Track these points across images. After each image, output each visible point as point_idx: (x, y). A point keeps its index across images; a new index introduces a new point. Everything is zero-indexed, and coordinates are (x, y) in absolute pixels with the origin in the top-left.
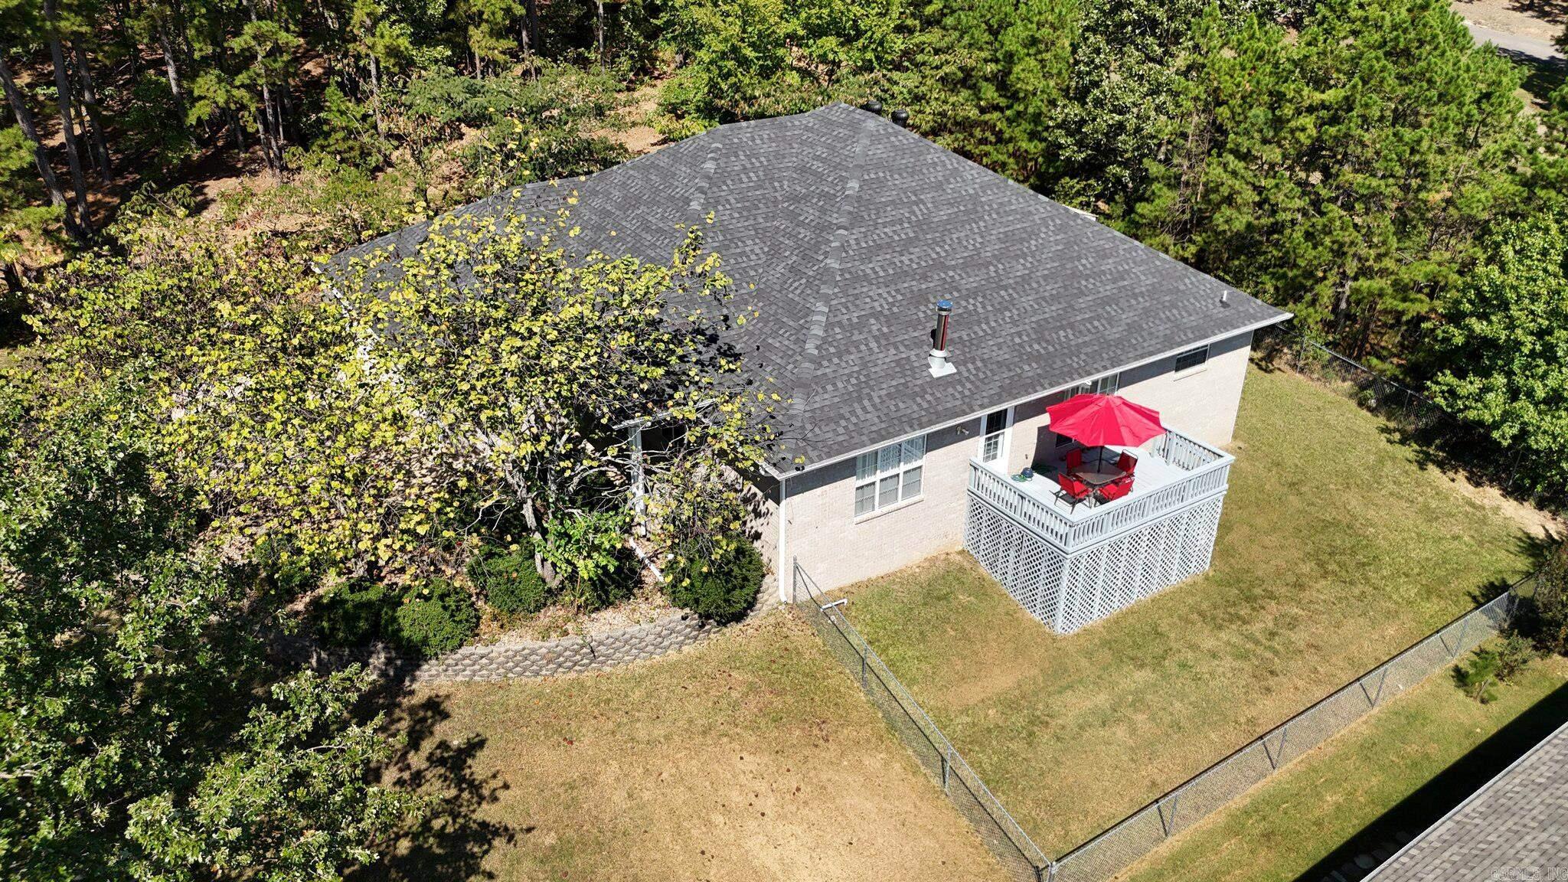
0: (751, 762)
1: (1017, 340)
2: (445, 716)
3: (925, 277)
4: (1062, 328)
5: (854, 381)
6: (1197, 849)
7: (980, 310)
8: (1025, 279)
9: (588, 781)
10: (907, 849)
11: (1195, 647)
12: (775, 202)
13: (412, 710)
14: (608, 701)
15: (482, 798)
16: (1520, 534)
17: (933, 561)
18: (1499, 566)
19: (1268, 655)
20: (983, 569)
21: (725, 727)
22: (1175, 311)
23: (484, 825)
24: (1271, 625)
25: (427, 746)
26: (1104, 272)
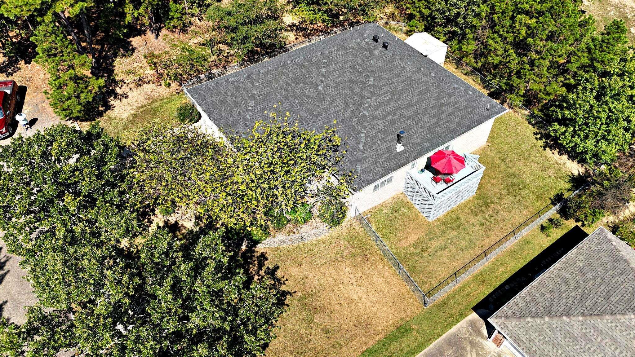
0: (348, 269)
1: (423, 134)
2: (267, 259)
3: (395, 114)
4: (436, 127)
5: (374, 157)
6: (464, 287)
7: (412, 124)
8: (426, 110)
9: (307, 277)
10: (390, 292)
11: (468, 222)
12: (345, 82)
13: (258, 257)
14: (308, 252)
15: (281, 284)
16: (570, 174)
17: (394, 197)
18: (561, 187)
19: (489, 224)
20: (409, 199)
21: (340, 259)
22: (472, 115)
23: (283, 291)
24: (491, 213)
25: (264, 268)
26: (450, 103)
